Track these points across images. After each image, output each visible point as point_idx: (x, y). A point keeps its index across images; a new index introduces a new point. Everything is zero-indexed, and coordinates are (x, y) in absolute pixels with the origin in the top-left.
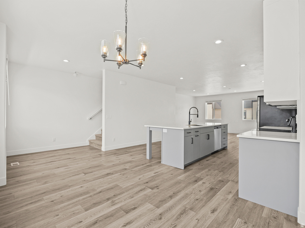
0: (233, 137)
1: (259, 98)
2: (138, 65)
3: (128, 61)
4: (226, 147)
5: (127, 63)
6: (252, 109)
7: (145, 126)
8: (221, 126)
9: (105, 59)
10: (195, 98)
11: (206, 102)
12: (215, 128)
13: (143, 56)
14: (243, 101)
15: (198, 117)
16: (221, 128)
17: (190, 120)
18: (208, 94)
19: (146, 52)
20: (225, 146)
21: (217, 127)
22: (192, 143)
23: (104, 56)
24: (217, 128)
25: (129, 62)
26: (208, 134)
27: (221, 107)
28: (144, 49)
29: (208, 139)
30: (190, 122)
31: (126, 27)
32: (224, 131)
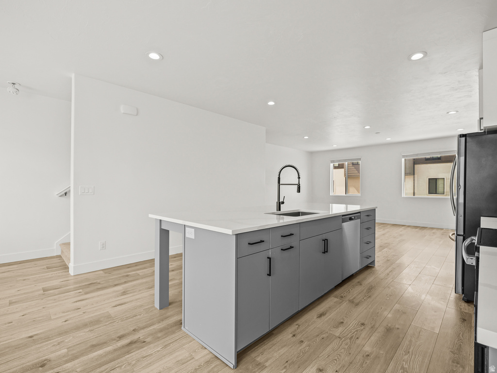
0: (383, 232)
1: (463, 139)
4: (373, 262)
6: (413, 176)
7: (151, 216)
8: (359, 212)
10: (311, 154)
11: (332, 163)
12: (344, 221)
14: (403, 160)
15: (299, 191)
16: (359, 217)
17: (281, 200)
18: (335, 146)
20: (370, 261)
21: (349, 217)
22: (269, 275)
24: (351, 219)
26: (324, 237)
27: (359, 173)
29: (325, 251)
30: (280, 204)
32: (367, 225)
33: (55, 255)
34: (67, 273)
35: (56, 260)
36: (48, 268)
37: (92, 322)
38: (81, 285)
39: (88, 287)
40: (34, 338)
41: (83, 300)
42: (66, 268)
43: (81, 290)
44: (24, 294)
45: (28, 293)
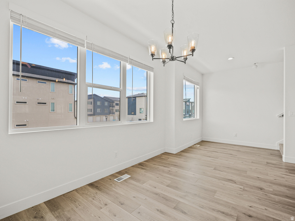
2: (183, 61)
3: (175, 58)
5: (174, 59)
9: (154, 58)
13: (192, 51)
19: (194, 47)
23: (153, 55)
25: (177, 59)
28: (193, 44)
31: (173, 27)
33: (276, 149)
34: (281, 160)
35: (276, 152)
36: (271, 154)
37: (290, 187)
38: (288, 168)
39: (292, 171)
40: (259, 178)
41: (287, 175)
42: (281, 157)
43: (287, 171)
44: (258, 161)
45: (259, 161)
